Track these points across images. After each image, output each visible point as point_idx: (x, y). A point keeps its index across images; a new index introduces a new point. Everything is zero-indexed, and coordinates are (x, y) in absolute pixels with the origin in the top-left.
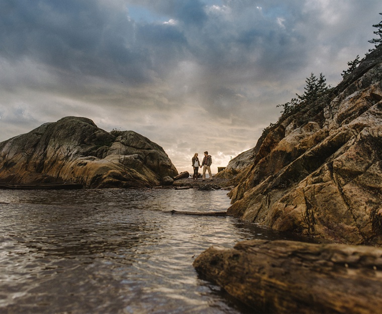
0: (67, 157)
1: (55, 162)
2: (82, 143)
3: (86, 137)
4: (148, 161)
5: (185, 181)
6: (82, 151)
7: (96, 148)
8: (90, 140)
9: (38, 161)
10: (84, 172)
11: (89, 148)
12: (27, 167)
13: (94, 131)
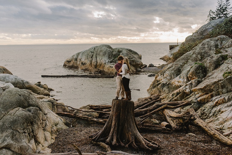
0: (105, 63)
1: (101, 65)
2: (109, 58)
3: (110, 55)
4: (132, 63)
5: (145, 69)
6: (110, 61)
7: (114, 59)
8: (111, 56)
9: (95, 64)
10: (112, 70)
11: (111, 60)
12: (91, 65)
13: (112, 52)
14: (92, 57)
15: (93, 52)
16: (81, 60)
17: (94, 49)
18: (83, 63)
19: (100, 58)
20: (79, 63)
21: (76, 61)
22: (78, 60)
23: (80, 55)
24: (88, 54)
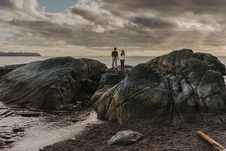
14: (174, 60)
15: (175, 56)
16: (161, 63)
17: (176, 53)
18: (165, 66)
19: (183, 61)
20: (159, 66)
21: (156, 65)
22: (158, 63)
23: (161, 59)
24: (170, 58)
